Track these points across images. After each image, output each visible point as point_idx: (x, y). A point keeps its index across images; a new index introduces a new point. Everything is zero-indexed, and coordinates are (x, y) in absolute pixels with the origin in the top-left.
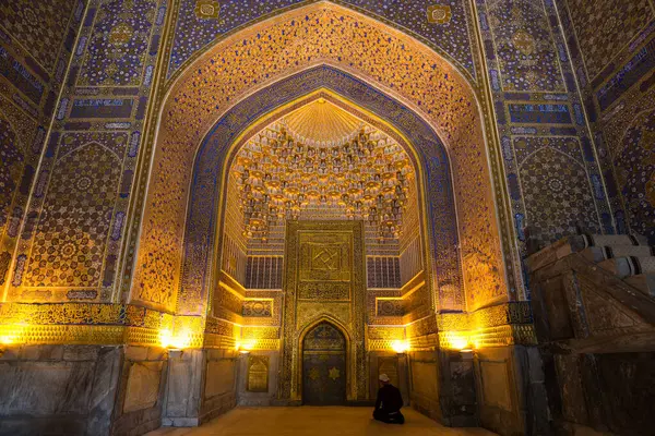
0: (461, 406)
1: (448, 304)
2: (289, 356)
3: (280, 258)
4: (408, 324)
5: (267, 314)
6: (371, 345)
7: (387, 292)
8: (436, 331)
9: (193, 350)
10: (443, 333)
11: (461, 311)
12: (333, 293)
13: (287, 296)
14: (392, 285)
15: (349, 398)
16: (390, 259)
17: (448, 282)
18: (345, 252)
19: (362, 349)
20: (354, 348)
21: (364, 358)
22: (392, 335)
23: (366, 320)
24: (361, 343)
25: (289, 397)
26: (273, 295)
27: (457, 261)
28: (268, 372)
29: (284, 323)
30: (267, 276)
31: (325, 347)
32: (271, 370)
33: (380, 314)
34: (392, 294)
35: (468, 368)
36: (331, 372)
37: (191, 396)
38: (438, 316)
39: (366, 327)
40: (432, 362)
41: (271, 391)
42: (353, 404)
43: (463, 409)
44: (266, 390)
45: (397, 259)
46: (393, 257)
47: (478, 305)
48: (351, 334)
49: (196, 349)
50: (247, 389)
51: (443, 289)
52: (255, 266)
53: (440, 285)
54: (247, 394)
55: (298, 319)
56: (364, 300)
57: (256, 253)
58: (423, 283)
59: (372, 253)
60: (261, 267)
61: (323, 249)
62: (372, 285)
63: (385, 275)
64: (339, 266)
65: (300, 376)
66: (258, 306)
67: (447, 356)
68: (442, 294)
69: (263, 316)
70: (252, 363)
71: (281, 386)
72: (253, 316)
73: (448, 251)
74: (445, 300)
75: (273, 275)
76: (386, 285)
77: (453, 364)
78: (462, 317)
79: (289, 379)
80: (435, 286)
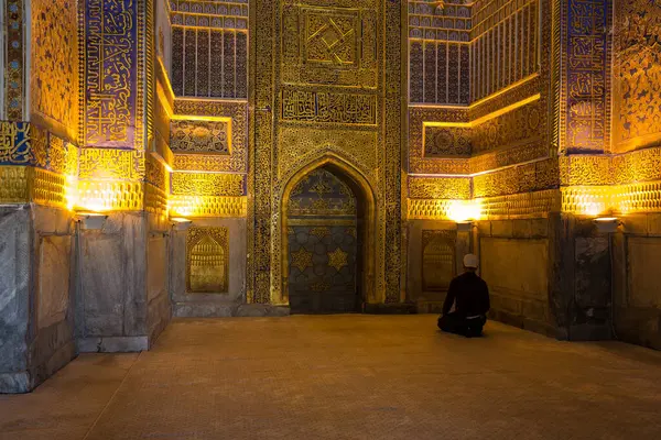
0: (587, 308)
1: (580, 136)
2: (265, 229)
3: (241, 36)
4: (482, 174)
5: (220, 148)
6: (413, 209)
7: (445, 111)
8: (556, 185)
9: (124, 213)
10: (569, 189)
11: (601, 152)
12: (344, 111)
13: (257, 115)
14: (453, 100)
15: (371, 300)
16: (453, 47)
17: (585, 98)
18: (369, 29)
19: (396, 216)
20: (382, 214)
21: (399, 231)
22: (448, 193)
23: (403, 163)
24: (394, 205)
25: (267, 299)
26: (229, 111)
27: (604, 58)
28: (226, 256)
29: (253, 166)
30: (216, 70)
31: (322, 212)
32: (232, 252)
33: (429, 152)
34: (452, 117)
35: (603, 248)
36: (332, 256)
37: (130, 299)
38: (563, 158)
39: (404, 177)
40: (538, 237)
41: (233, 291)
42: (378, 310)
43: (590, 313)
44: (224, 289)
45: (465, 48)
46: (460, 43)
47: (637, 142)
48: (376, 189)
49: (130, 212)
50: (189, 289)
51: (575, 109)
52: (190, 50)
53: (572, 102)
54: (189, 297)
55: (280, 160)
56: (403, 125)
57: (192, 20)
58: (537, 97)
59: (422, 33)
60: (203, 51)
61: (326, 20)
62: (417, 98)
63: (442, 80)
64: (357, 57)
65: (286, 262)
66: (198, 131)
67: (572, 227)
68: (572, 120)
69: (211, 152)
70: (194, 240)
71: (252, 283)
72: (192, 151)
73: (590, 39)
74: (578, 130)
75: (229, 69)
76: (442, 100)
77: (580, 241)
78: (603, 162)
79: (266, 269)
80: (562, 104)
